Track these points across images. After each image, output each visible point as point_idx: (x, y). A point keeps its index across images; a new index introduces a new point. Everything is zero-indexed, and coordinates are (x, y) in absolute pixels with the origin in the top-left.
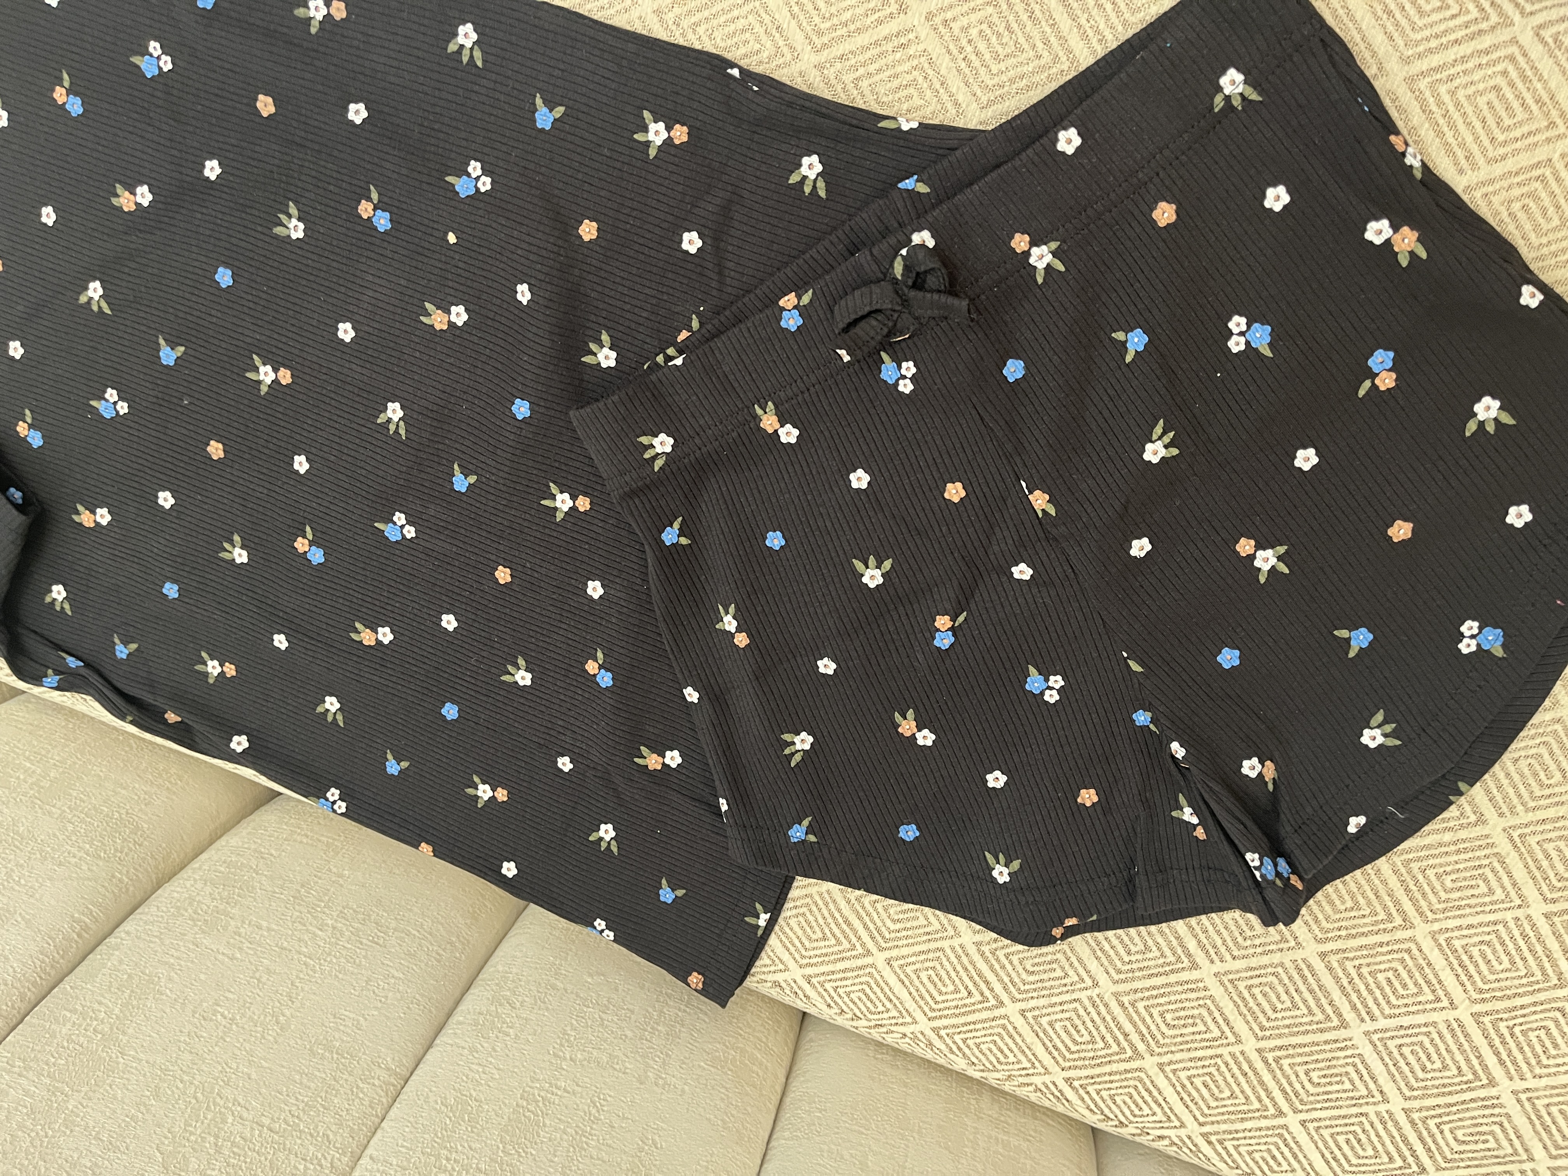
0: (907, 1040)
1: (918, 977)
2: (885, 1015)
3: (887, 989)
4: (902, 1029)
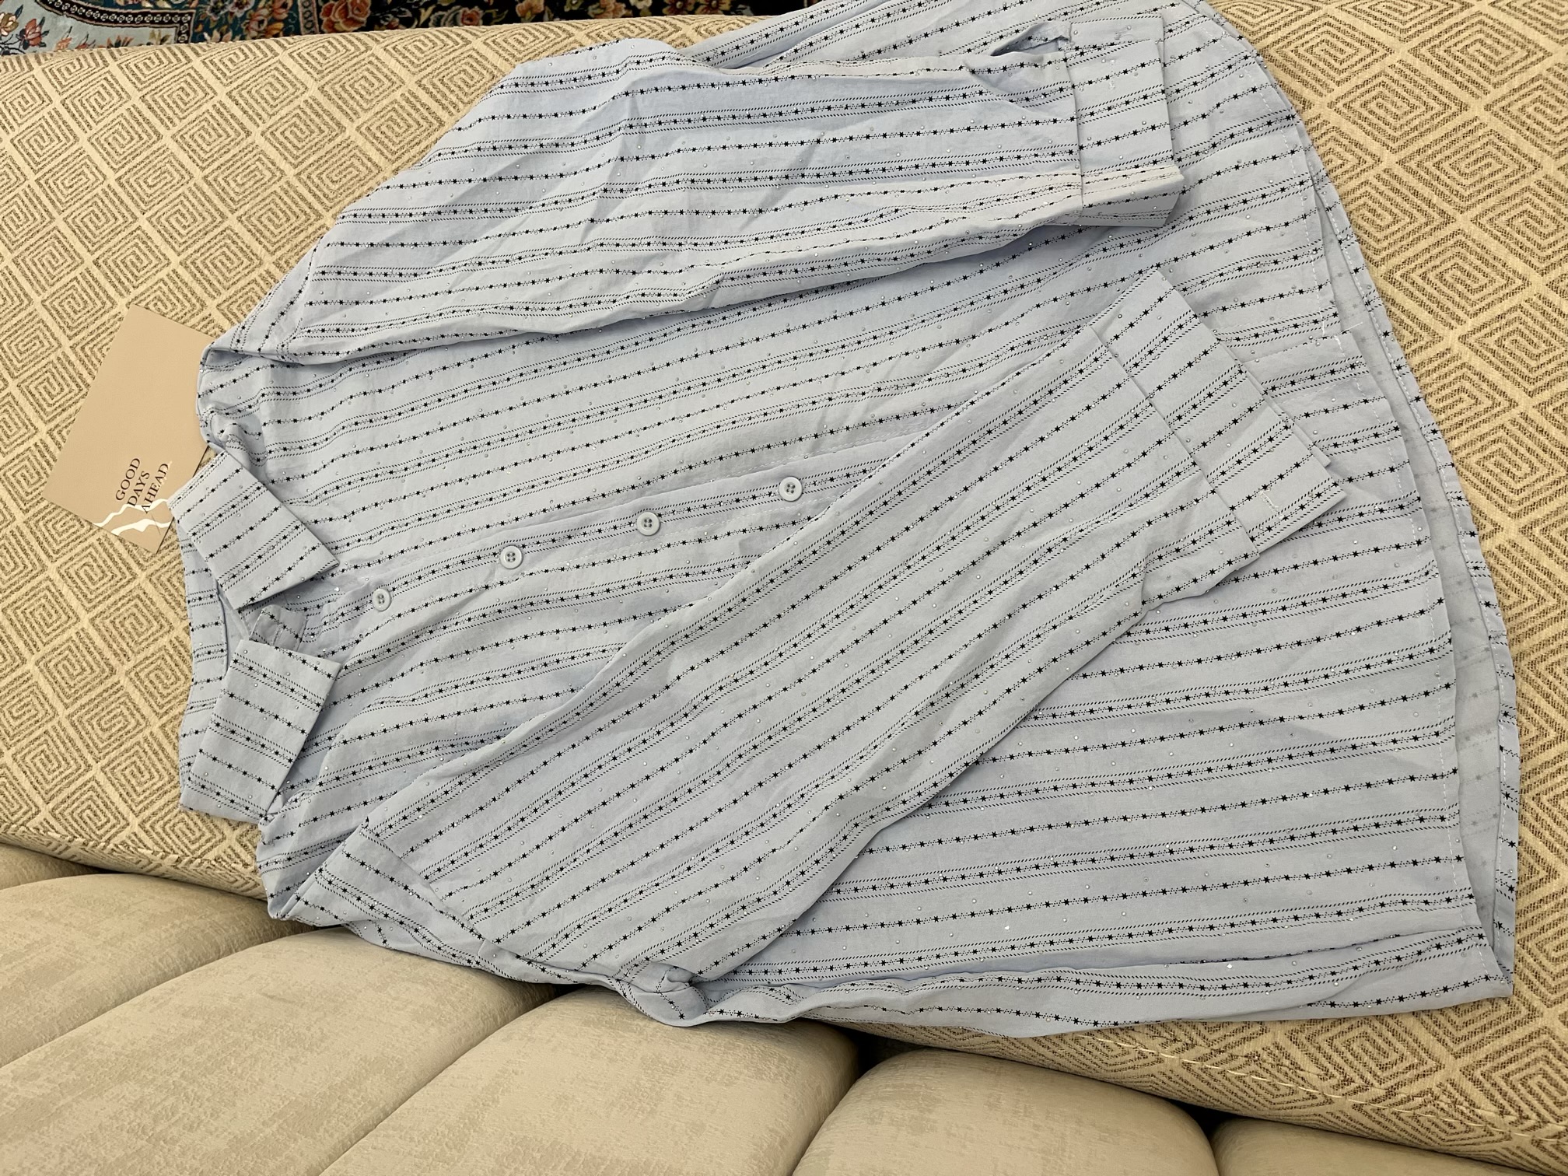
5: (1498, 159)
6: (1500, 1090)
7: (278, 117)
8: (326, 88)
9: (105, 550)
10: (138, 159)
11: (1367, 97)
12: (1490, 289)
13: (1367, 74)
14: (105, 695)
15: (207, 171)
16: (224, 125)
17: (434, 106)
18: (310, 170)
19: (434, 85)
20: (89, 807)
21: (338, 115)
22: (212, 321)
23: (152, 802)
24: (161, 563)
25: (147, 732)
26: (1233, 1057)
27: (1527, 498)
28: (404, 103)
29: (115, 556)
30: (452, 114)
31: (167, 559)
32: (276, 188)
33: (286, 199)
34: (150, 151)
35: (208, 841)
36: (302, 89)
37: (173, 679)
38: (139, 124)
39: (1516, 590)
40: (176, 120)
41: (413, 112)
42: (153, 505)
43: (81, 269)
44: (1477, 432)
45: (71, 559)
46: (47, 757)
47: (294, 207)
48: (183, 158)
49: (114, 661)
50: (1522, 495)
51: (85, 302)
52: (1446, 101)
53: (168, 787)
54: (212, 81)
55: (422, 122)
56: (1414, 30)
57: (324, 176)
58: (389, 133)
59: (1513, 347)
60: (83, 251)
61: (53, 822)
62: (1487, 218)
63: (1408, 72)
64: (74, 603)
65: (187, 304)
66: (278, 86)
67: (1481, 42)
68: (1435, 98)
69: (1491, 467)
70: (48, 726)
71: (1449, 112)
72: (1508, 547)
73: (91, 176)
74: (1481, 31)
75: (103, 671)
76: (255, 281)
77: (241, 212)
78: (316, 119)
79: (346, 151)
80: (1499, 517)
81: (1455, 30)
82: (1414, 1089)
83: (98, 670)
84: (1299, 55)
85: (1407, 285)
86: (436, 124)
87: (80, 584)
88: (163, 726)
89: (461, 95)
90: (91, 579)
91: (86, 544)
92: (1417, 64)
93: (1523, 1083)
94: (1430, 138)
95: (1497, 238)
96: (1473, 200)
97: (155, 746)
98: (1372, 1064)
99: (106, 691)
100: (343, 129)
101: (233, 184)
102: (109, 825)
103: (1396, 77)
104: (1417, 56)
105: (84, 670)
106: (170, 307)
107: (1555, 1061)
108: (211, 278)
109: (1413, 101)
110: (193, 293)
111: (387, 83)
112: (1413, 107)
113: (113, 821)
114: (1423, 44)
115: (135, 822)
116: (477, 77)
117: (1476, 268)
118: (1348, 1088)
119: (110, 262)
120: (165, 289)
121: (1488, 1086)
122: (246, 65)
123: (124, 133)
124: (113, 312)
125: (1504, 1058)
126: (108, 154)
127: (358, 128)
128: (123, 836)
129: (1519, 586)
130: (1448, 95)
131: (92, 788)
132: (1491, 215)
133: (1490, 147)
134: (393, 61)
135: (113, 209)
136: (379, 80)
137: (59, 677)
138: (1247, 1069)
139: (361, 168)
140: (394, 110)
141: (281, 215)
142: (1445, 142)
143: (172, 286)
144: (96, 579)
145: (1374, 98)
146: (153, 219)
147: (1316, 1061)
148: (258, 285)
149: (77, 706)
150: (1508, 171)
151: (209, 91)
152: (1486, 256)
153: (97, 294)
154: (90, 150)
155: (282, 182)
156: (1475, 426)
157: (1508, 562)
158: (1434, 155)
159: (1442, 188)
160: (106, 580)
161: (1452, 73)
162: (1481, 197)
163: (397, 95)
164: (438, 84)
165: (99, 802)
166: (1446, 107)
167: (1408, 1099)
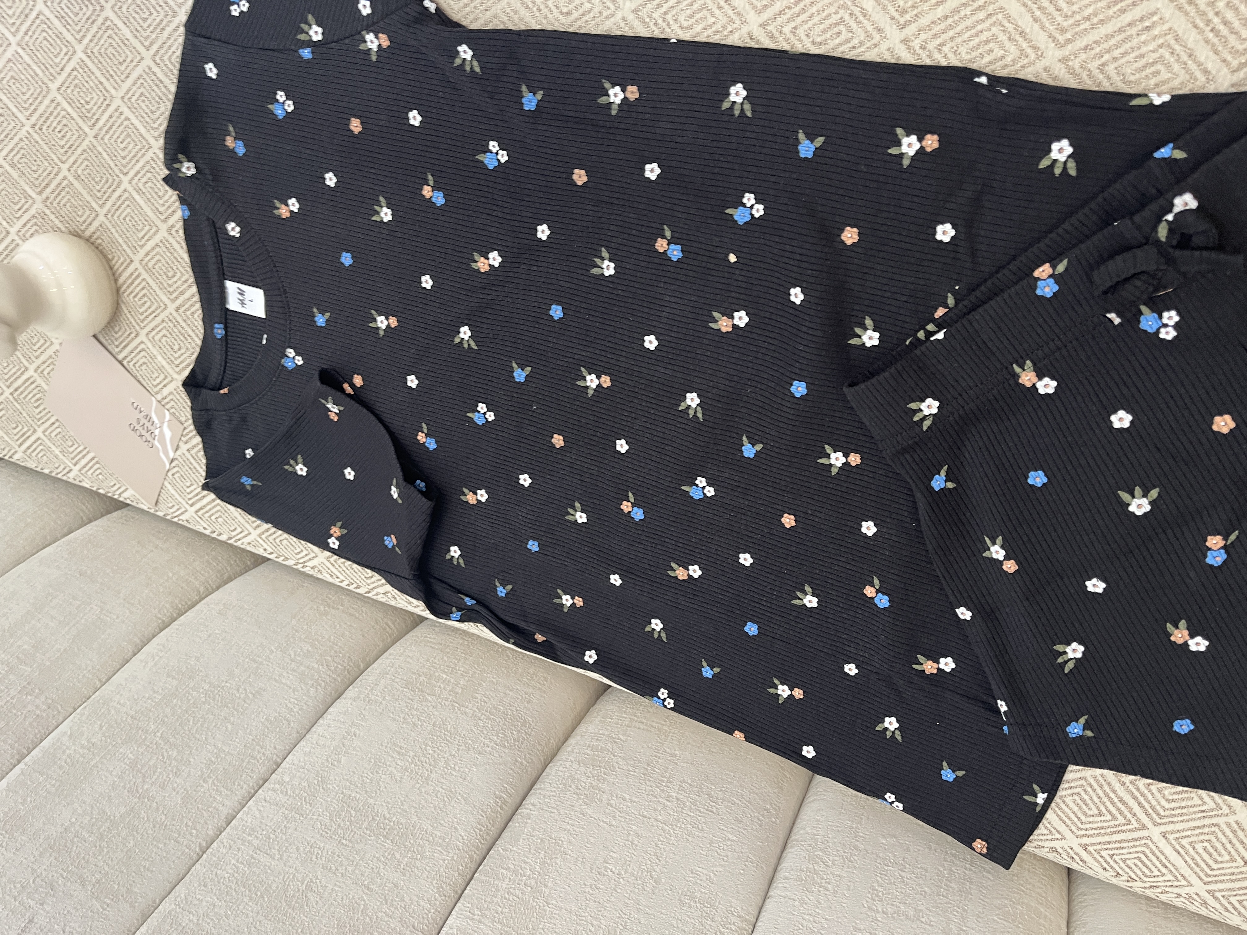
0: (1182, 899)
1: (1194, 848)
2: (1161, 879)
3: (1162, 858)
4: (1176, 890)
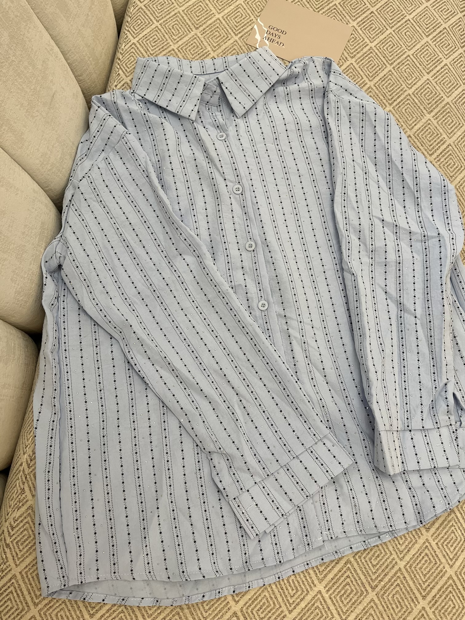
5: (400, 611)
6: (7, 590)
7: (435, 85)
8: (448, 105)
9: (248, 23)
10: (418, 28)
11: (430, 556)
12: (341, 605)
13: (440, 556)
14: (187, 26)
15: (412, 57)
16: (432, 63)
17: (439, 152)
18: (411, 100)
19: (449, 151)
20: (142, 22)
21: (436, 111)
22: (345, 61)
23: (143, 47)
24: (242, 45)
25: (171, 43)
26: (24, 483)
27: (249, 615)
28: (440, 139)
29: (245, 27)
30: (435, 159)
31: (243, 48)
32: (404, 85)
33: (398, 90)
34: (421, 32)
35: (126, 70)
36: (448, 95)
37: (193, 53)
38: (433, 28)
39: (210, 608)
40: (435, 43)
41: (437, 142)
42: (266, 41)
43: (369, 6)
44: (278, 596)
45: (245, 9)
46: (163, 4)
47: (395, 93)
48: (418, 46)
49: (201, 28)
50: (250, 613)
51: (355, 9)
52: (427, 590)
53: (148, 53)
54: (452, 57)
55: (432, 147)
56: (460, 577)
57: (408, 106)
58: (427, 133)
59: (315, 613)
60: (377, 7)
61: (137, 8)
62: (373, 605)
63: (441, 574)
64: (226, 11)
65: (353, 50)
66: (449, 85)
67: (454, 607)
68: (429, 585)
69: (263, 601)
70: (175, 4)
71: (422, 591)
72: (228, 606)
73: (411, 8)
74: (459, 607)
75: (197, 25)
76: (363, 78)
77: (393, 72)
78: (434, 102)
79: (419, 115)
80: (242, 603)
81: (460, 596)
82: (9, 555)
83: (197, 22)
84: (450, 527)
85: (345, 569)
86: (430, 153)
87: (234, 13)
88: (173, 50)
89: (443, 163)
90: (236, 17)
91: (251, 14)
92: (445, 579)
93: (10, 599)
94: (411, 583)
95: (364, 609)
96: (381, 600)
97: (165, 47)
98: (18, 539)
99: (189, 26)
100: (429, 113)
101: (405, 68)
102: (134, 31)
103: (439, 569)
104: (448, 578)
105: (198, 17)
106: (352, 44)
107: (17, 612)
108: (364, 60)
109: (428, 576)
110: (358, 53)
111: (450, 131)
112: (425, 576)
113: (136, 32)
114: (454, 581)
115: (135, 41)
116: (452, 170)
117: (351, 599)
118: (10, 528)
119: (372, 18)
120: (360, 41)
121: (9, 584)
122: (459, 71)
123: (429, 21)
124: (350, 21)
125: (19, 592)
126: (421, 15)
127: (430, 120)
128: (130, 36)
129: (212, 610)
130: (430, 591)
131: (149, 23)
132: (375, 607)
133: (405, 608)
134: (460, 134)
135: (396, 18)
136: (451, 128)
137: (196, 7)
138: (19, 489)
139: (412, 121)
140: (438, 135)
141: (391, 89)
142: (408, 588)
143: (361, 44)
144: (236, 19)
145: (430, 559)
146: (391, 35)
147: (20, 516)
148: (361, 80)
149: (184, 15)
150: (394, 615)
151: (447, 56)
152: (356, 604)
153: (358, 14)
154: (422, 7)
155: (406, 88)
156: (281, 595)
157: (222, 606)
158: (402, 583)
159: (387, 586)
160: (235, 23)
161: (440, 594)
162: (383, 603)
163: (444, 136)
164: (449, 153)
165: (144, 26)
166: (425, 590)
167: (5, 552)
